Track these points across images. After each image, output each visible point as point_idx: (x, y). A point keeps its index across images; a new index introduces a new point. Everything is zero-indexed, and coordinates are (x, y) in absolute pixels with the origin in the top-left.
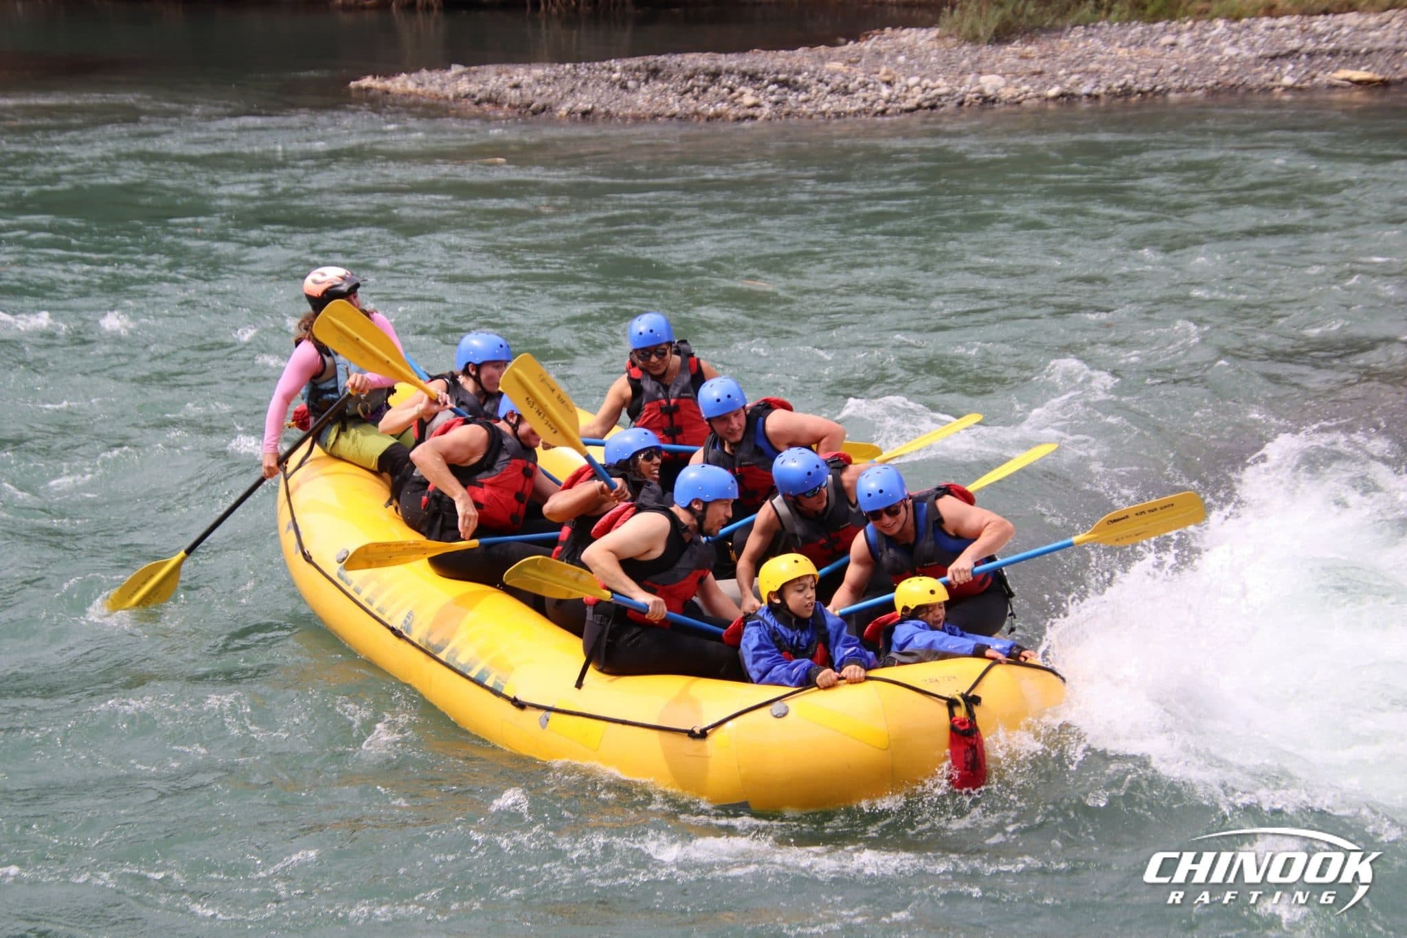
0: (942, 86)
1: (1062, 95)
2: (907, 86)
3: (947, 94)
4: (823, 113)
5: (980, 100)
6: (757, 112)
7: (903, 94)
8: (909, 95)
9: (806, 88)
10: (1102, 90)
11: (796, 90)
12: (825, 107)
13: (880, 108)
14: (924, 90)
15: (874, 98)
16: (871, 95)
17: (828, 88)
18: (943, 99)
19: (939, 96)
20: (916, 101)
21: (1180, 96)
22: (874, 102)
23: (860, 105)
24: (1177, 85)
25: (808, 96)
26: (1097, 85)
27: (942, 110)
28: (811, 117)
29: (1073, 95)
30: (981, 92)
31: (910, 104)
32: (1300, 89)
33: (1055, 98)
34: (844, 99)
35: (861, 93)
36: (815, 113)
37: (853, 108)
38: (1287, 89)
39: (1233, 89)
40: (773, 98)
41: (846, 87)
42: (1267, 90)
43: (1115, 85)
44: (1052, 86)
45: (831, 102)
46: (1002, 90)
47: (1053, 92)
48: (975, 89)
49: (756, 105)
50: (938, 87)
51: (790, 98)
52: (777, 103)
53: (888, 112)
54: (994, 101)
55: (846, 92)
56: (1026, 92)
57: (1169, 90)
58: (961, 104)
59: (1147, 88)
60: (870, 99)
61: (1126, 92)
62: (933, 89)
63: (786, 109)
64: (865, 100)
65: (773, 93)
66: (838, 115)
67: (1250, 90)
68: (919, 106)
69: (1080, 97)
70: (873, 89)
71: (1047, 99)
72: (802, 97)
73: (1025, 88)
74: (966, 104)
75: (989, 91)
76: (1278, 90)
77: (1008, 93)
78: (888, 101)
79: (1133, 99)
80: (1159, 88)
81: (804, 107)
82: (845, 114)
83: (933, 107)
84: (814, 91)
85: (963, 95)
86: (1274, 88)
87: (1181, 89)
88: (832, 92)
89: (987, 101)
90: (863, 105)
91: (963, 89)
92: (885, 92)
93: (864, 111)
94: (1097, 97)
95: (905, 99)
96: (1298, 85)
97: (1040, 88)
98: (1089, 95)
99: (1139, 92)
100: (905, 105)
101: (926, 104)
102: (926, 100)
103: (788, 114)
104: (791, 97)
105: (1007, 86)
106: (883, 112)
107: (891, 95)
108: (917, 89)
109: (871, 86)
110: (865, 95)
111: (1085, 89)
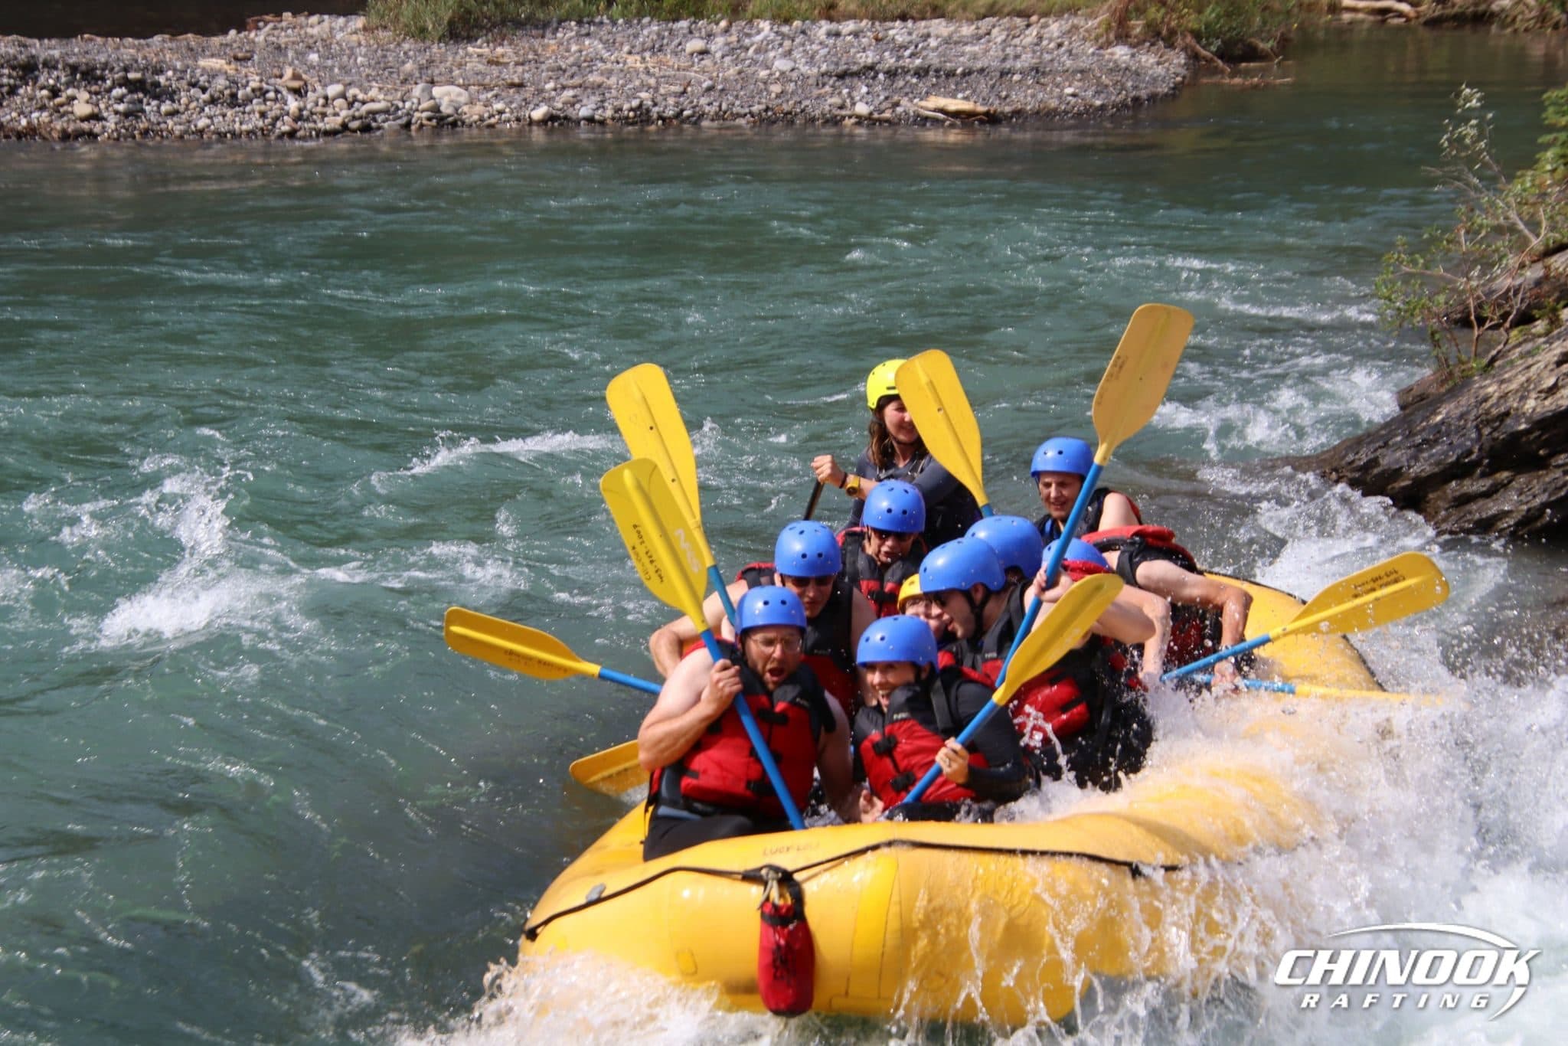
0: (377, 98)
1: (551, 118)
2: (326, 98)
3: (386, 111)
4: (201, 132)
5: (434, 122)
6: (97, 128)
7: (319, 109)
8: (329, 111)
9: (171, 95)
10: (609, 113)
11: (156, 97)
12: (202, 123)
13: (285, 128)
14: (350, 105)
15: (275, 112)
16: (274, 109)
17: (206, 97)
18: (380, 118)
19: (374, 113)
20: (339, 120)
21: (716, 124)
22: (276, 119)
23: (256, 122)
24: (712, 110)
25: (176, 106)
26: (601, 105)
27: (378, 133)
28: (181, 137)
29: (566, 118)
30: (436, 109)
31: (332, 123)
32: (881, 121)
33: (543, 122)
34: (230, 113)
35: (257, 105)
36: (186, 132)
37: (244, 127)
38: (860, 120)
39: (789, 118)
40: (121, 107)
41: (234, 96)
42: (835, 121)
43: (626, 106)
44: (537, 105)
45: (210, 117)
46: (465, 109)
47: (538, 114)
48: (425, 105)
49: (95, 117)
50: (373, 101)
51: (147, 108)
52: (127, 115)
53: (300, 133)
54: (454, 124)
55: (233, 101)
56: (501, 112)
57: (702, 116)
58: (407, 126)
59: (670, 113)
60: (271, 114)
61: (642, 115)
62: (364, 103)
63: (143, 125)
64: (263, 115)
65: (120, 100)
66: (222, 136)
67: (813, 120)
68: (345, 126)
69: (578, 122)
70: (276, 100)
71: (531, 122)
72: (166, 107)
73: (499, 106)
74: (413, 127)
75: (446, 109)
76: (848, 122)
77: (472, 113)
78: (299, 118)
79: (653, 128)
80: (686, 113)
81: (170, 123)
82: (234, 135)
83: (366, 129)
84: (184, 100)
85: (408, 114)
86: (843, 118)
87: (719, 116)
88: (213, 101)
89: (444, 122)
90: (260, 124)
91: (408, 105)
92: (293, 104)
93: (264, 133)
94: (602, 123)
95: (324, 115)
96: (876, 115)
97: (521, 107)
98: (590, 120)
99: (660, 117)
100: (320, 125)
101: (355, 124)
102: (354, 118)
103: (145, 133)
104: (150, 107)
105: (471, 102)
106: (292, 134)
107: (301, 110)
108: (339, 102)
109: (271, 95)
110: (263, 108)
111: (584, 112)
